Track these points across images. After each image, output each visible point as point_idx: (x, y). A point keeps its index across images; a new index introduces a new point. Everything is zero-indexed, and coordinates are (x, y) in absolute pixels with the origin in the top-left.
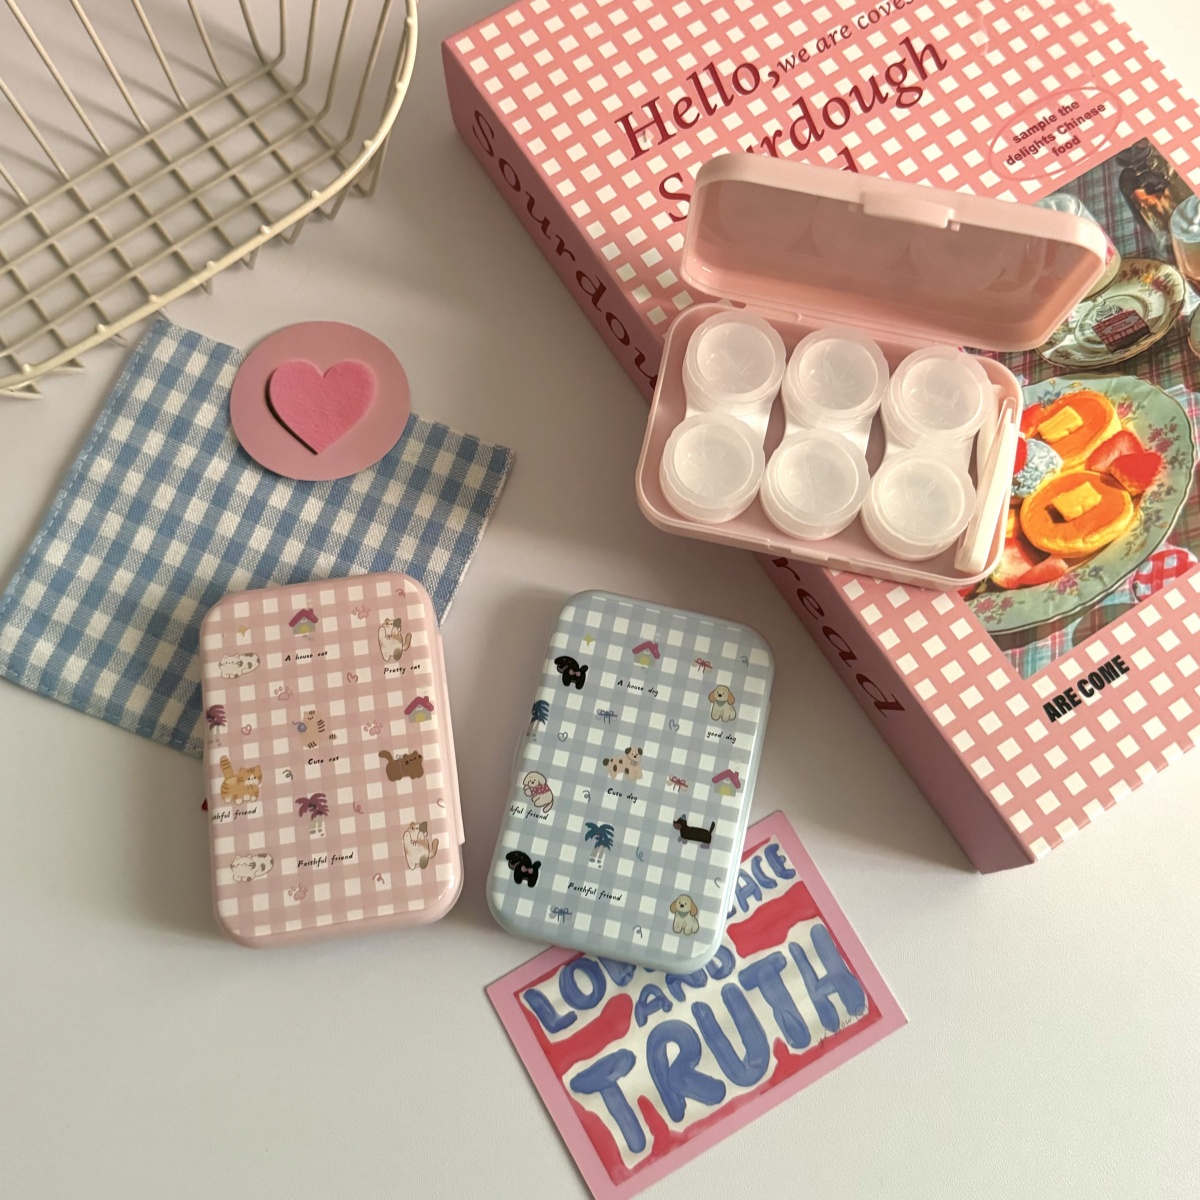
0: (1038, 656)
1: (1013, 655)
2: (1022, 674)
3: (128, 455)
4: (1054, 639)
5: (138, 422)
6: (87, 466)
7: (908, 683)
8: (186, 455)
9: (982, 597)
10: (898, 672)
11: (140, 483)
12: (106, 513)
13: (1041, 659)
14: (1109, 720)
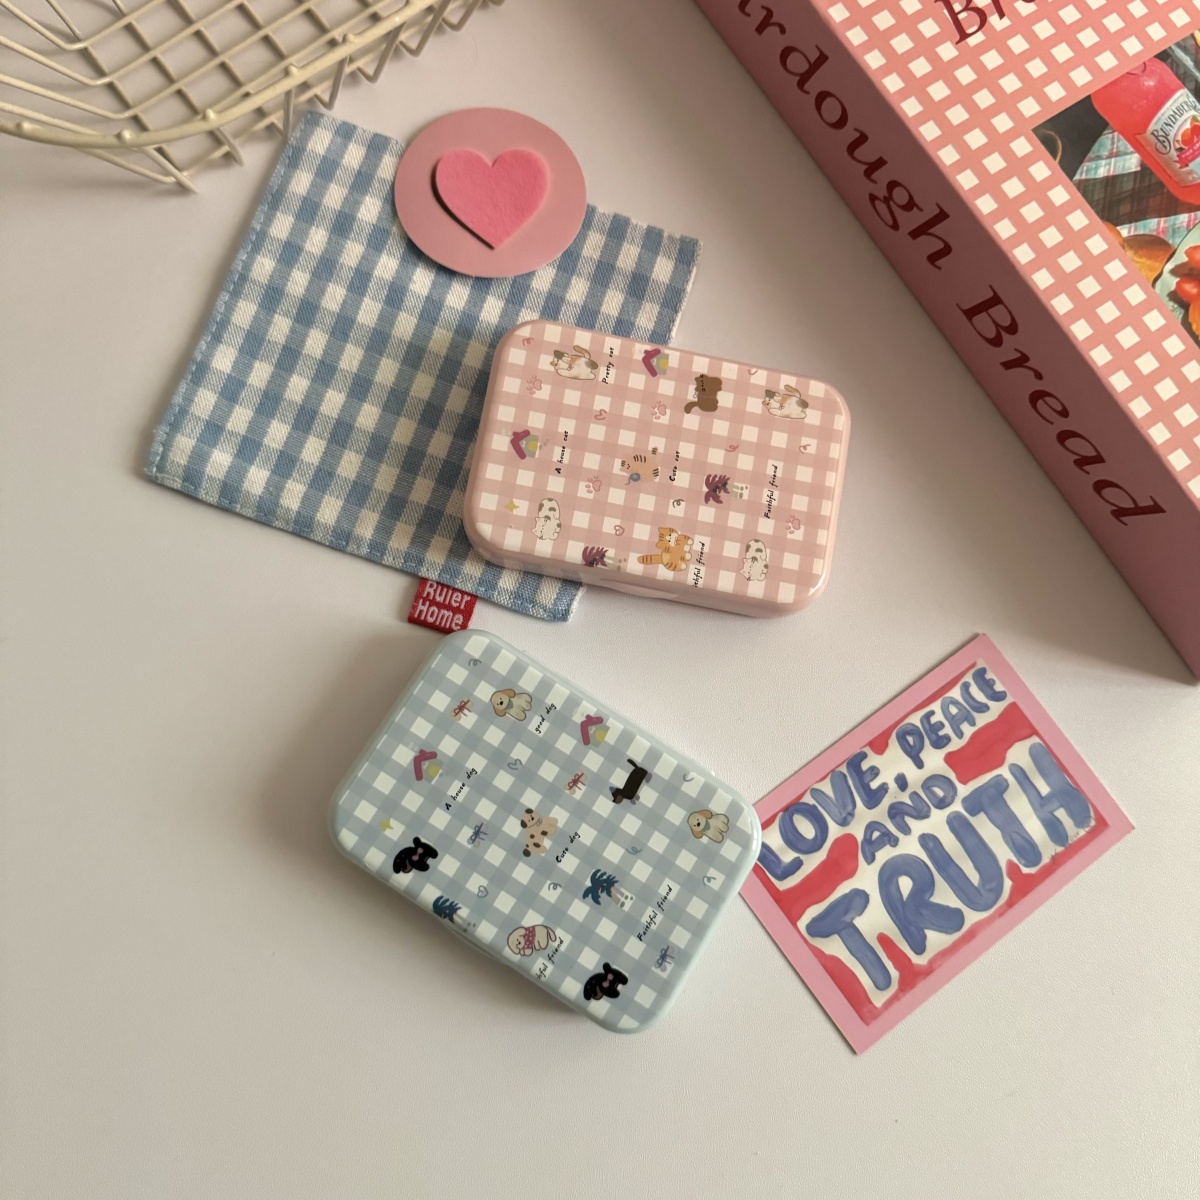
3: (290, 253)
5: (298, 217)
6: (247, 266)
7: (1181, 480)
8: (353, 252)
10: (1170, 468)
11: (306, 283)
12: (272, 316)
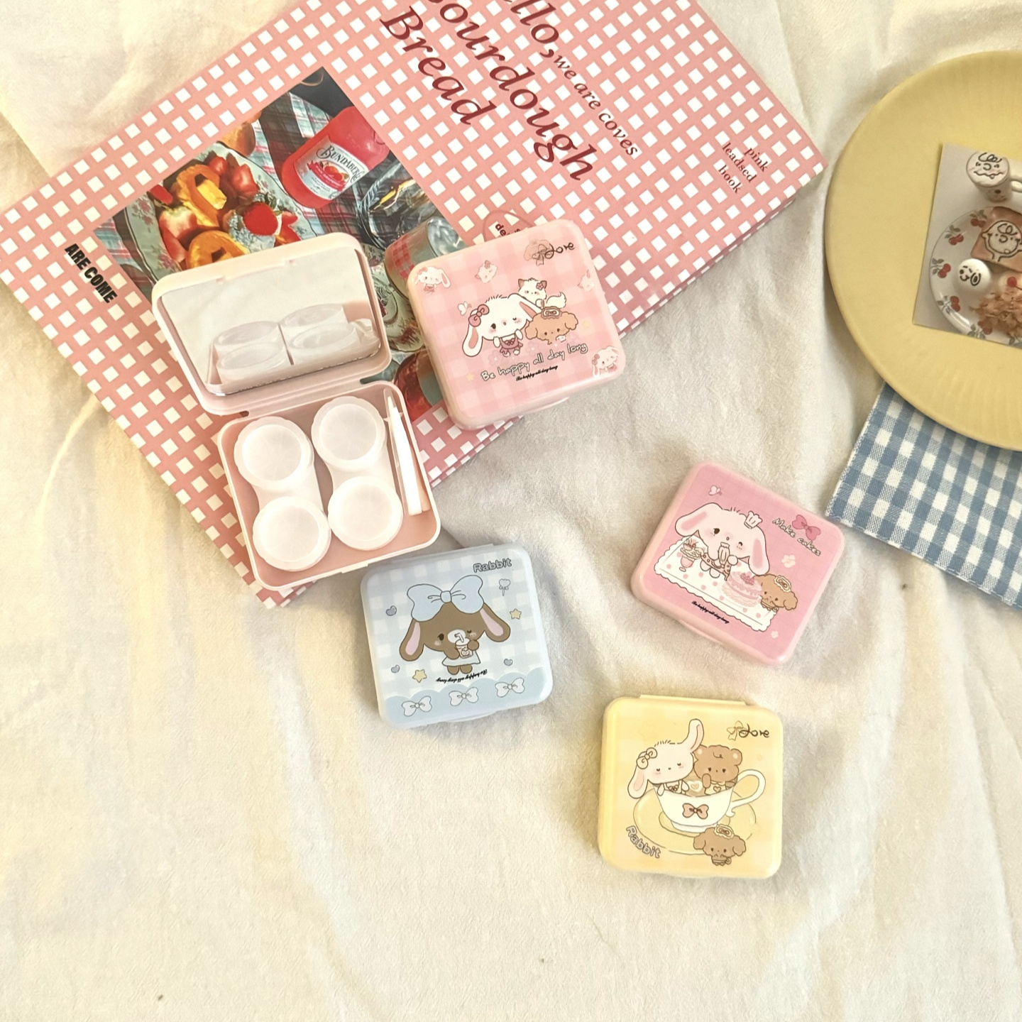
0: (111, 241)
1: (111, 225)
2: (99, 231)
4: (125, 252)
9: (151, 204)
13: (109, 243)
14: (70, 288)
